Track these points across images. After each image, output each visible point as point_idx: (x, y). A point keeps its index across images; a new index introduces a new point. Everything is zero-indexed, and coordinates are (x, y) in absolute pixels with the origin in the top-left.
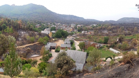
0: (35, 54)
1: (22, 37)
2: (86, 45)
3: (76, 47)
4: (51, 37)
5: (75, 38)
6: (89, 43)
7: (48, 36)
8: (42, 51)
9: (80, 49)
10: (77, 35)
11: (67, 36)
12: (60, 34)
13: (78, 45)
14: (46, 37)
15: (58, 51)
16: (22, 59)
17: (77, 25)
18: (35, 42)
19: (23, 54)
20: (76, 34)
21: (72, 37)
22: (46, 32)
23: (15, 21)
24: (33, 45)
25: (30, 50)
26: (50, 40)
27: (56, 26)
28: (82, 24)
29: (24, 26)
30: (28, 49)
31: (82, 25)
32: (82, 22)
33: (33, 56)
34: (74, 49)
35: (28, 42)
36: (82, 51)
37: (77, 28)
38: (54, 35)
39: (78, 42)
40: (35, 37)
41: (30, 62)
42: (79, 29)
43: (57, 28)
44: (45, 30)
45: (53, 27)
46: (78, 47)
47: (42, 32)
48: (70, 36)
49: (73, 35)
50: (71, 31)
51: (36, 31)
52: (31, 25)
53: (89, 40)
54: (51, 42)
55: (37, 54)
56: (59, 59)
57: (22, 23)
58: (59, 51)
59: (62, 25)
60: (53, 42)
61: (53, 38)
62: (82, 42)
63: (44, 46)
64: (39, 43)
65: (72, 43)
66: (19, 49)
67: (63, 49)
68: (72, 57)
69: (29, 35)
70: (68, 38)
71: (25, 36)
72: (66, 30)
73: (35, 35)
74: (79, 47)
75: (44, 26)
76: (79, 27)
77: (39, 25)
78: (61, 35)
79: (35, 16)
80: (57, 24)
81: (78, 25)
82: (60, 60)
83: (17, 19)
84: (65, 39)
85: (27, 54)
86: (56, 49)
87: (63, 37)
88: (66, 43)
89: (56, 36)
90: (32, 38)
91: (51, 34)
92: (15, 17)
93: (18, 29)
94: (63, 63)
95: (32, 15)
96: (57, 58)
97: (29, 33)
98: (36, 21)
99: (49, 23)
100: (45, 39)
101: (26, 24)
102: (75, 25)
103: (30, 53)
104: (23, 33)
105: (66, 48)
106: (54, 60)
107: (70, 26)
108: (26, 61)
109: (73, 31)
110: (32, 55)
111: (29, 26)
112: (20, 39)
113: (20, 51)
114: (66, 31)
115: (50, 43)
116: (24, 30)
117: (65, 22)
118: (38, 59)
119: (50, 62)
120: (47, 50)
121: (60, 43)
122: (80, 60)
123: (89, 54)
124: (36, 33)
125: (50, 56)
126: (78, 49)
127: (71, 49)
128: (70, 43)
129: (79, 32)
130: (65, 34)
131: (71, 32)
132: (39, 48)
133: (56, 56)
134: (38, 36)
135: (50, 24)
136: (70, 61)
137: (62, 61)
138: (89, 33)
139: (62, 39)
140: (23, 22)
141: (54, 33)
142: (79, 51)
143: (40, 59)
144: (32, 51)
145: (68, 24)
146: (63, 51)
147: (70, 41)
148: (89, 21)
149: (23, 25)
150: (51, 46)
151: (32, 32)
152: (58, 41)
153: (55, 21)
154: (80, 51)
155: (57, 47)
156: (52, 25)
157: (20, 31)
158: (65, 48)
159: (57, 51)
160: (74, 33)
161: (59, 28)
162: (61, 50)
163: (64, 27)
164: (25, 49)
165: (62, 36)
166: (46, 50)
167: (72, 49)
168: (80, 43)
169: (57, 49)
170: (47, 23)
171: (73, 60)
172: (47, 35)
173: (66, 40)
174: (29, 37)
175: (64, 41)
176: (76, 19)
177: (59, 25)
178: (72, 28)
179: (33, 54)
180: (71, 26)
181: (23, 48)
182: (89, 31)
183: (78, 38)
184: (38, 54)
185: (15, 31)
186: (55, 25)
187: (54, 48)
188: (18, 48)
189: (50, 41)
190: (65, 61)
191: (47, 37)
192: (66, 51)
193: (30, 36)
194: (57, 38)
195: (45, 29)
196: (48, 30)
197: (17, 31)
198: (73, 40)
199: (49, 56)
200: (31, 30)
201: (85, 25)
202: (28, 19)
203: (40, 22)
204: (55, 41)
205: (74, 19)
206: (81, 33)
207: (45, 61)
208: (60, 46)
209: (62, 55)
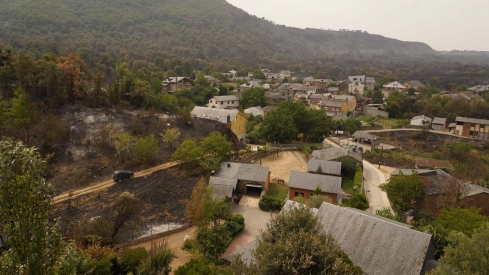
0: (162, 220)
1: (89, 143)
2: (430, 192)
3: (367, 195)
4: (239, 137)
5: (366, 148)
6: (453, 184)
7: (225, 129)
8: (193, 203)
9: (394, 207)
10: (381, 134)
11: (327, 134)
12: (286, 123)
13: (383, 187)
14: (215, 137)
15: (276, 203)
16: (94, 255)
17: (382, 81)
18: (161, 163)
19: (97, 228)
20: (373, 126)
21: (351, 143)
22: (215, 110)
23: (38, 57)
24: (149, 177)
25: (134, 202)
26: (236, 149)
27: (267, 86)
28: (414, 77)
29: (98, 87)
30: (126, 200)
31: (416, 85)
32: (417, 70)
33: (148, 234)
34: (361, 203)
35: (123, 162)
36: (402, 220)
37: (382, 96)
38: (257, 127)
39: (385, 172)
40: (158, 136)
41: (137, 263)
42: (394, 106)
43: (272, 95)
44: (210, 105)
45: (252, 90)
46: (384, 195)
47: (198, 111)
48: (338, 135)
49: (358, 134)
50: (349, 114)
51: (164, 110)
52: (139, 81)
53: (451, 168)
54: (240, 161)
55: (170, 221)
56: (279, 243)
57: (82, 69)
58: (278, 208)
59: (301, 82)
60: (249, 162)
61: (253, 142)
62: (408, 172)
63: (208, 180)
64: (180, 167)
65: (349, 172)
66: (73, 204)
67: (300, 197)
68: (343, 242)
69: (127, 129)
70: (330, 146)
71: (104, 134)
72: (322, 107)
73: (162, 128)
74: (390, 196)
75: (204, 83)
76: (396, 94)
77: (179, 78)
78: (295, 130)
79: (157, 36)
80: (275, 76)
81: (390, 85)
82: (283, 250)
83: (55, 50)
84: (313, 149)
85: (122, 224)
86: (263, 193)
87: (305, 139)
88: (315, 170)
89: (266, 134)
90: (145, 143)
91: (243, 121)
92: (40, 39)
93: (60, 104)
94: (295, 265)
95: (143, 31)
96: (266, 240)
97: (127, 119)
98: (166, 61)
99: (233, 72)
100: (210, 148)
101: (108, 72)
102: (372, 80)
103: (137, 219)
104: (91, 119)
105: (318, 192)
106: (254, 247)
107: (343, 88)
108: (114, 261)
109: (361, 113)
110: (144, 226)
111: (129, 85)
112: (78, 153)
113: (83, 212)
114: (322, 112)
115: (236, 166)
116: (96, 103)
117: (318, 69)
118: (175, 244)
119: (233, 260)
120: (221, 198)
121: (287, 167)
122: (387, 268)
123: (447, 250)
124: (165, 116)
125: (237, 229)
126: (381, 209)
127: (340, 201)
128: (339, 173)
129: (394, 122)
130: (313, 124)
131: (345, 118)
132: (181, 188)
133: (265, 229)
134: (173, 133)
135: (238, 75)
136: (331, 261)
137: (291, 257)
138: (460, 128)
139: (300, 150)
140: (92, 65)
141: (259, 119)
142: (384, 221)
143: (187, 246)
144: (148, 206)
145: (334, 74)
146: (297, 204)
147: (339, 160)
148: (464, 62)
149: (89, 79)
150: (242, 178)
151: (146, 114)
152: (274, 159)
153: (266, 62)
154: (389, 217)
155: (270, 185)
156: (247, 78)
157: (73, 112)
158: (311, 192)
159: (270, 206)
160: (364, 124)
161: (286, 97)
162: (289, 202)
163: (312, 92)
164: (106, 202)
165: (301, 131)
166: (214, 197)
167: (345, 203)
168: (393, 177)
169: (271, 197)
170: (223, 69)
171: (349, 262)
172: (223, 125)
173: (316, 153)
174: (126, 137)
175: (307, 159)
176: (380, 52)
177: (286, 80)
178: (355, 95)
179: (152, 222)
180: (352, 88)
181: (99, 197)
182: (459, 119)
183: (386, 151)
184: (176, 222)
185: (45, 112)
186: (263, 78)
187: (254, 191)
188: (69, 201)
189: (237, 155)
190: (308, 258)
191: (219, 136)
192: (315, 211)
193: (135, 133)
194: (271, 141)
195: (214, 100)
196: (225, 104)
197: (59, 114)
198: (357, 157)
199: (230, 227)
200: (138, 102)
201: (434, 83)
202: (123, 51)
203: (187, 65)
204: (262, 155)
205: (367, 52)
206: (407, 125)
207: (211, 251)
208: (287, 180)
209: (292, 223)
